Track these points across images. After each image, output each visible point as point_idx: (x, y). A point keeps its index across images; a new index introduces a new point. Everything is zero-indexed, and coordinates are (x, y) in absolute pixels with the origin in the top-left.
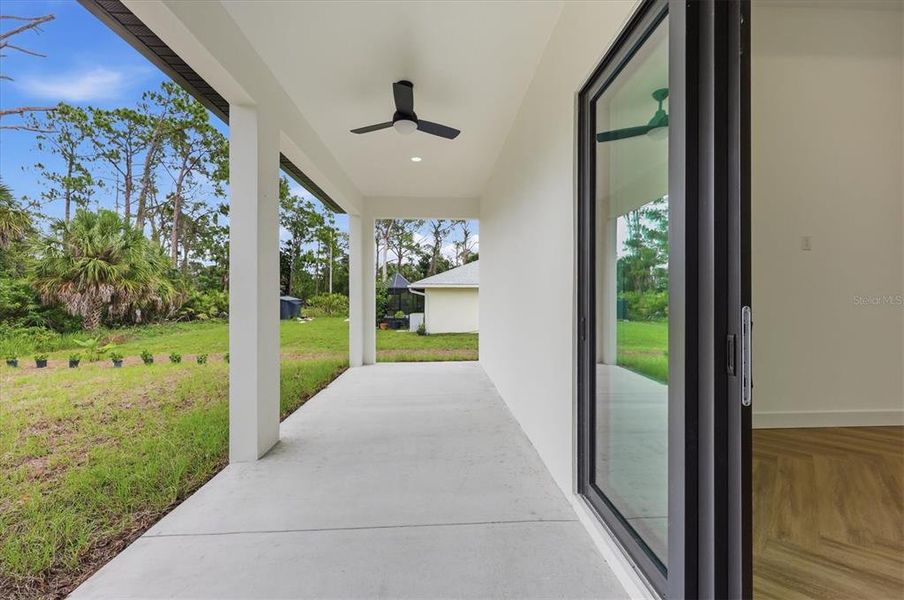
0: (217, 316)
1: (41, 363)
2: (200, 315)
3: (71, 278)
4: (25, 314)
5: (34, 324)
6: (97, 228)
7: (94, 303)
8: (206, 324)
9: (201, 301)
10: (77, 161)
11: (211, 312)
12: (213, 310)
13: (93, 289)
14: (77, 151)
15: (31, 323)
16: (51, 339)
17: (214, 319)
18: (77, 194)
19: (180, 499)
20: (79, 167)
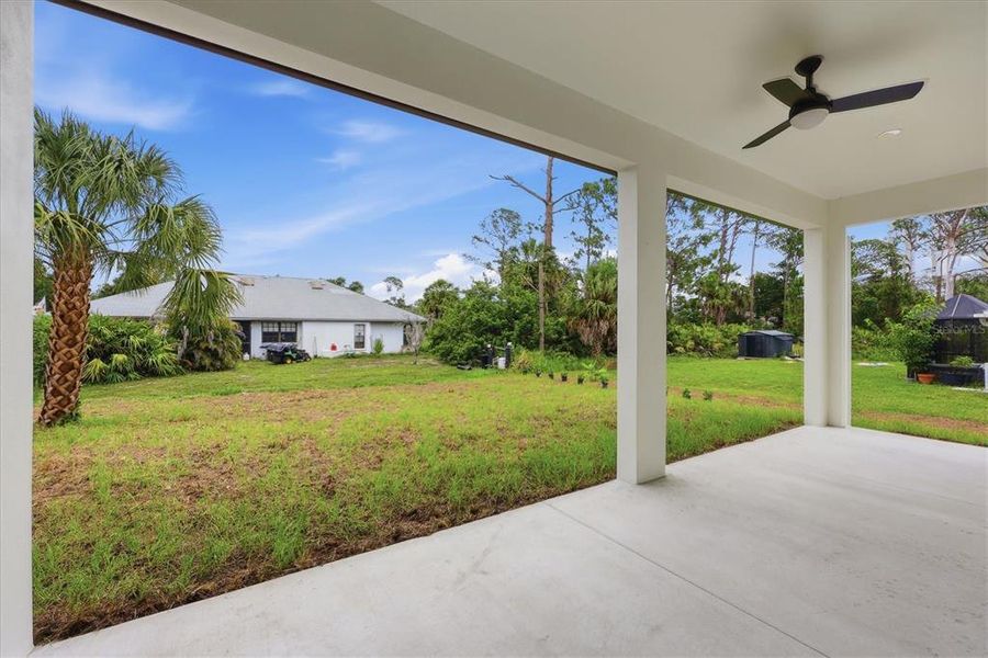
0: (694, 350)
1: (564, 379)
2: (678, 349)
3: (584, 316)
4: (560, 342)
5: (566, 350)
6: (599, 274)
7: (597, 334)
8: (682, 358)
9: (678, 335)
10: (594, 223)
11: (688, 346)
12: (690, 344)
13: (596, 324)
14: (594, 217)
15: (564, 349)
16: (573, 362)
17: (691, 353)
18: (594, 249)
19: (573, 490)
20: (597, 230)
